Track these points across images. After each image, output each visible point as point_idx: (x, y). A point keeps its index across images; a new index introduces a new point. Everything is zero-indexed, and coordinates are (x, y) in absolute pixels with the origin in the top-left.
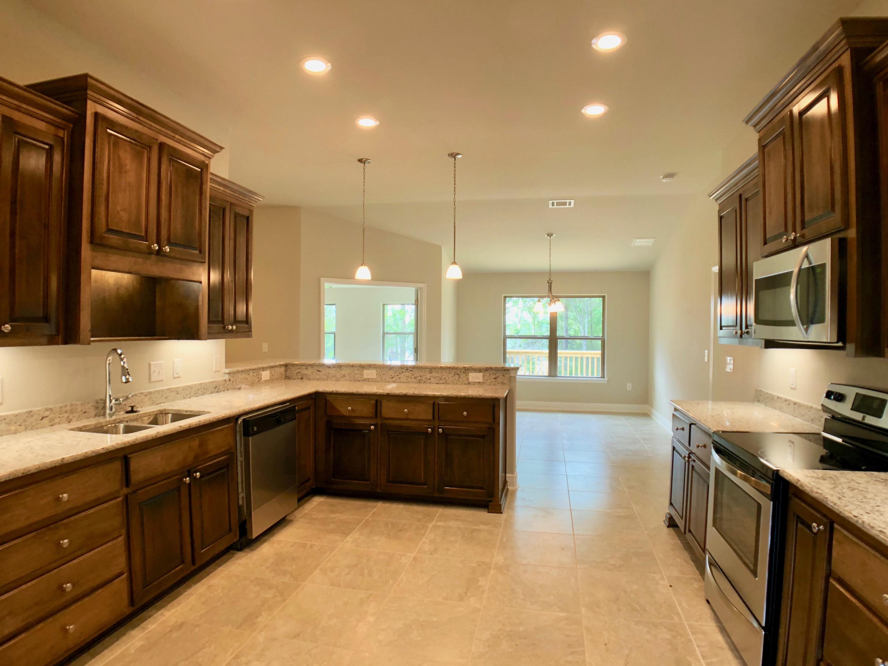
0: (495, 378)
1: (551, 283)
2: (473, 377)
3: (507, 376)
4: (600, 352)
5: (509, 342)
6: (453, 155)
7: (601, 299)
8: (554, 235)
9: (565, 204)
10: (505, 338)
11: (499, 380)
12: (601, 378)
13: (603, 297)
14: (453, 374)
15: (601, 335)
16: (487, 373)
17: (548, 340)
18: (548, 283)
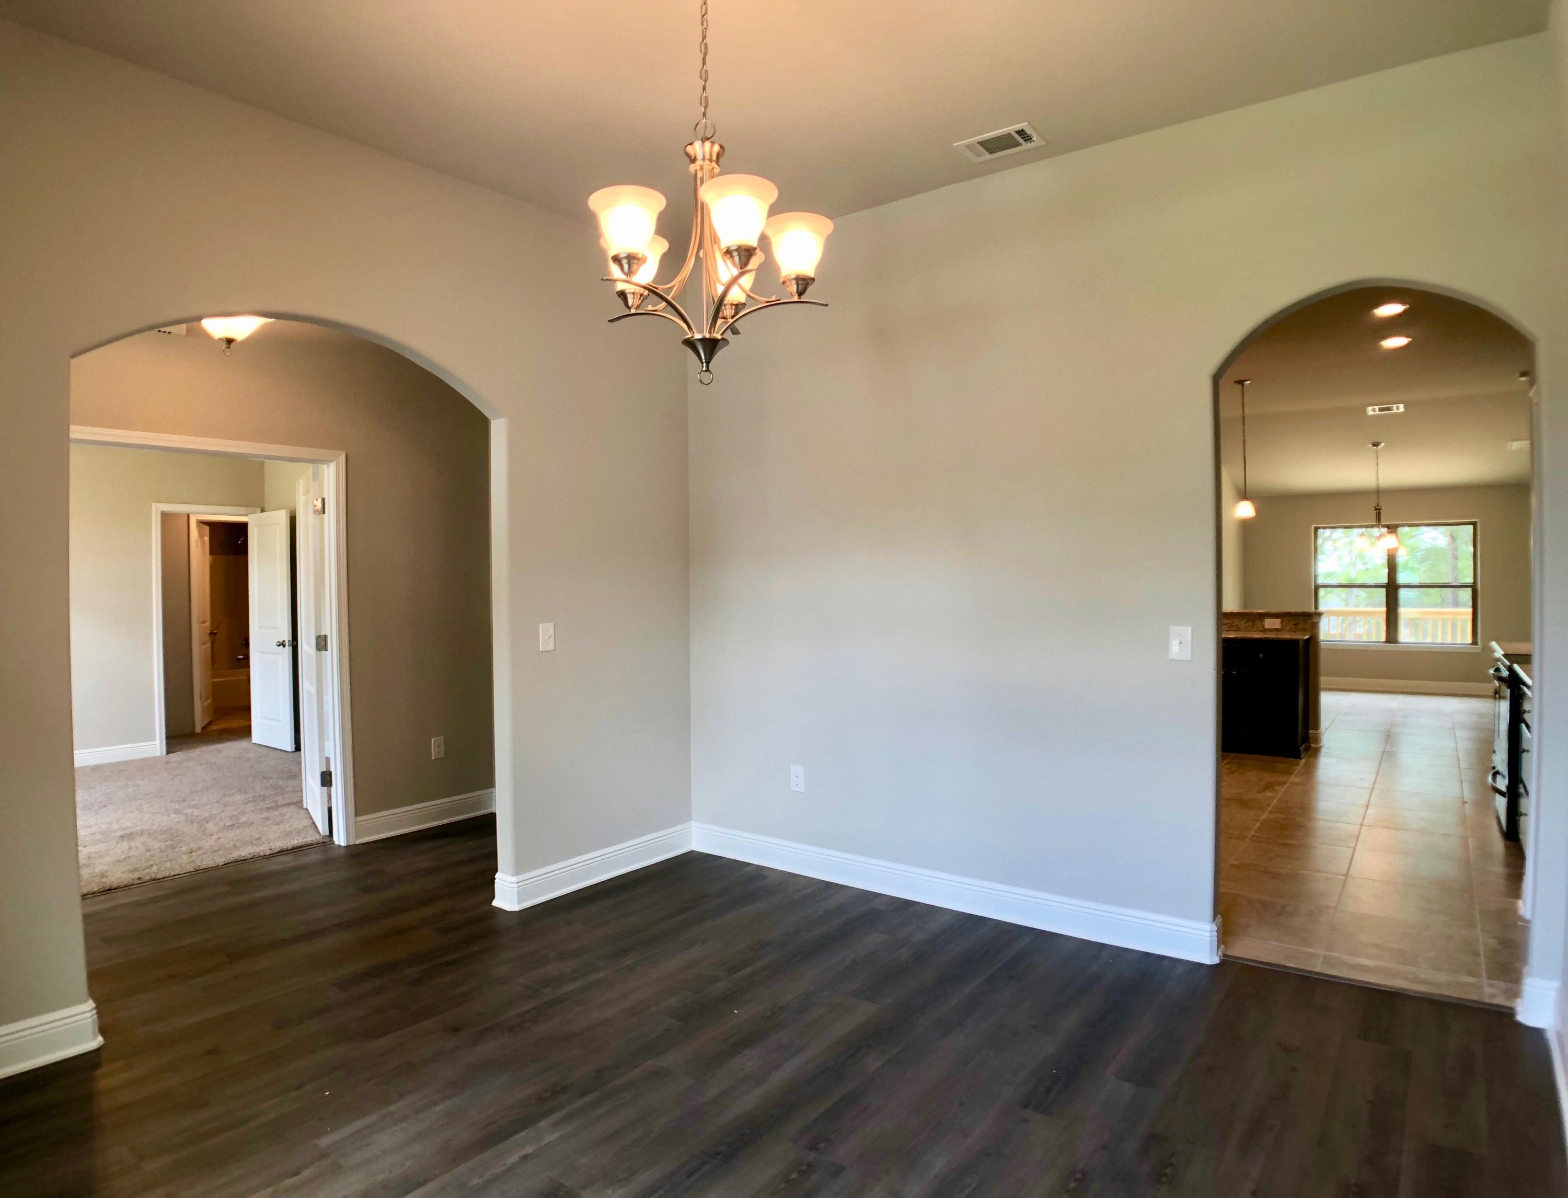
0: (1295, 625)
1: (1379, 509)
2: (1269, 623)
3: (1309, 622)
4: (1470, 610)
5: (1322, 592)
6: (1241, 382)
7: (1471, 527)
8: (1383, 444)
9: (1389, 409)
10: (1317, 588)
11: (1300, 626)
12: (1471, 644)
13: (1474, 524)
14: (1245, 621)
15: (1470, 580)
16: (1286, 620)
17: (1385, 589)
18: (1376, 509)
